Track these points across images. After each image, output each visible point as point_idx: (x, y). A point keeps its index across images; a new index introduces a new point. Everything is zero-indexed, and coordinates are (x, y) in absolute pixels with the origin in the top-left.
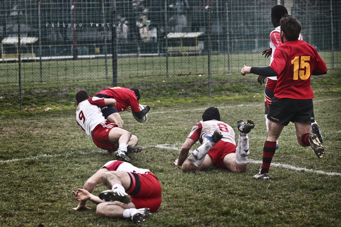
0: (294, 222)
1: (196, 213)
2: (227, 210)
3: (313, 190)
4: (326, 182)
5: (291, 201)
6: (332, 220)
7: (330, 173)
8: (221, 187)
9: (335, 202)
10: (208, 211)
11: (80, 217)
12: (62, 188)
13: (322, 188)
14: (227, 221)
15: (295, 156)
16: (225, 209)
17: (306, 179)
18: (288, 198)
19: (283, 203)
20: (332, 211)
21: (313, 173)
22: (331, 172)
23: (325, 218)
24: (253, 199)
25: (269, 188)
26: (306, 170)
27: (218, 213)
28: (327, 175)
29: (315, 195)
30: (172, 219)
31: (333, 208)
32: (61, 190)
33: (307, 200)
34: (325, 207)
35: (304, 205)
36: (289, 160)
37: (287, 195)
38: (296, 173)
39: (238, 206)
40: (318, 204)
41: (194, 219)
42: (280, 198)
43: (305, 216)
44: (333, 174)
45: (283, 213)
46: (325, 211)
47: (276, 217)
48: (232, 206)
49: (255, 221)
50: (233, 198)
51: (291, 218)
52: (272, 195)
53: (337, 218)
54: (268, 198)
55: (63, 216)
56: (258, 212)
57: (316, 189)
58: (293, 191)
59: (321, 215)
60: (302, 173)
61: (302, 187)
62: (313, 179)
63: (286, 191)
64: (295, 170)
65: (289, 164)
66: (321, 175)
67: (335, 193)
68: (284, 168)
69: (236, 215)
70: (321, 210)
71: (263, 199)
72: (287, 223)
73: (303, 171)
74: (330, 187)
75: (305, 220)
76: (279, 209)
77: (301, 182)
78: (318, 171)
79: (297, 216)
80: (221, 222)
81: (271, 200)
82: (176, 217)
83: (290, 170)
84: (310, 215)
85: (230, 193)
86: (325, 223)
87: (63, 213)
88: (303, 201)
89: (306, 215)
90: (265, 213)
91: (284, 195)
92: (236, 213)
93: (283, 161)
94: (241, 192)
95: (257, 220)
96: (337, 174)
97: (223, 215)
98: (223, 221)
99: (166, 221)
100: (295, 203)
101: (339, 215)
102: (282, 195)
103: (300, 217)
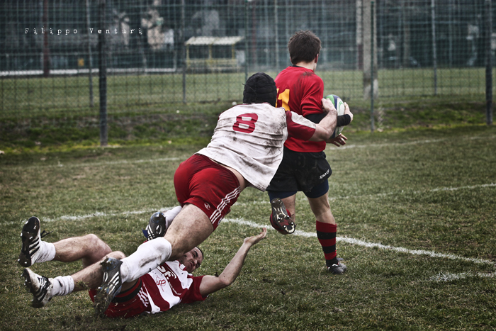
0: (355, 323)
1: (212, 310)
2: (257, 305)
3: (387, 276)
4: (408, 264)
5: (353, 293)
6: (409, 319)
7: (416, 252)
8: (251, 272)
9: (418, 293)
10: (228, 307)
11: (37, 316)
12: (12, 273)
13: (401, 274)
14: (255, 322)
15: (365, 226)
16: (255, 303)
17: (378, 260)
18: (350, 288)
19: (341, 294)
20: (411, 307)
21: (390, 251)
22: (418, 249)
23: (400, 317)
24: (298, 289)
25: (322, 274)
26: (380, 246)
27: (244, 309)
28: (411, 254)
29: (389, 283)
30: (174, 319)
31: (414, 302)
32: (10, 276)
33: (377, 290)
34: (403, 300)
35: (371, 298)
36: (356, 232)
37: (349, 283)
38: (365, 251)
39: (274, 299)
40: (391, 296)
41: (207, 318)
42: (338, 288)
43: (371, 314)
44: (420, 252)
45: (340, 310)
46: (402, 306)
47: (329, 316)
48: (266, 300)
49: (298, 321)
50: (268, 288)
51: (351, 316)
52: (326, 283)
53: (417, 317)
54: (319, 288)
55: (11, 314)
56: (303, 308)
57: (392, 274)
58: (359, 278)
59: (396, 312)
60: (375, 251)
61: (373, 272)
62: (390, 260)
63: (347, 277)
64: (364, 247)
65: (356, 237)
66: (401, 255)
67: (419, 280)
68: (349, 243)
69: (269, 312)
70: (397, 305)
71: (313, 289)
72: (344, 324)
73: (376, 248)
74: (413, 271)
75: (371, 320)
76: (334, 304)
77: (370, 264)
78: (398, 248)
79: (360, 314)
80: (246, 323)
81: (325, 291)
82: (180, 316)
83: (357, 246)
84: (379, 313)
85: (265, 281)
86: (400, 324)
87: (11, 309)
88: (370, 292)
89: (373, 312)
90: (313, 309)
91: (344, 284)
92: (270, 310)
93: (348, 233)
94: (280, 279)
95: (300, 319)
96: (426, 253)
97: (251, 313)
98: (250, 321)
99: (164, 322)
100: (359, 295)
101: (420, 313)
102: (341, 283)
103: (365, 315)
